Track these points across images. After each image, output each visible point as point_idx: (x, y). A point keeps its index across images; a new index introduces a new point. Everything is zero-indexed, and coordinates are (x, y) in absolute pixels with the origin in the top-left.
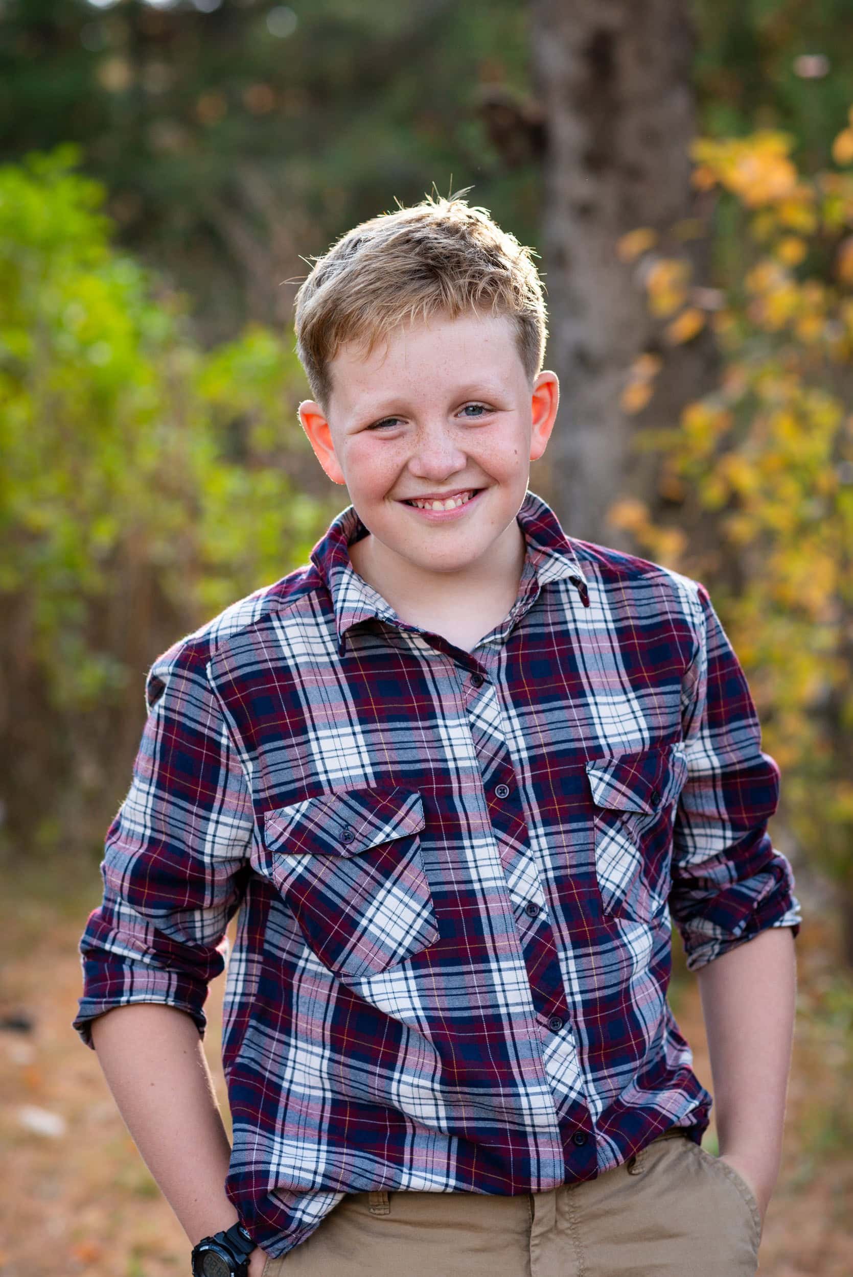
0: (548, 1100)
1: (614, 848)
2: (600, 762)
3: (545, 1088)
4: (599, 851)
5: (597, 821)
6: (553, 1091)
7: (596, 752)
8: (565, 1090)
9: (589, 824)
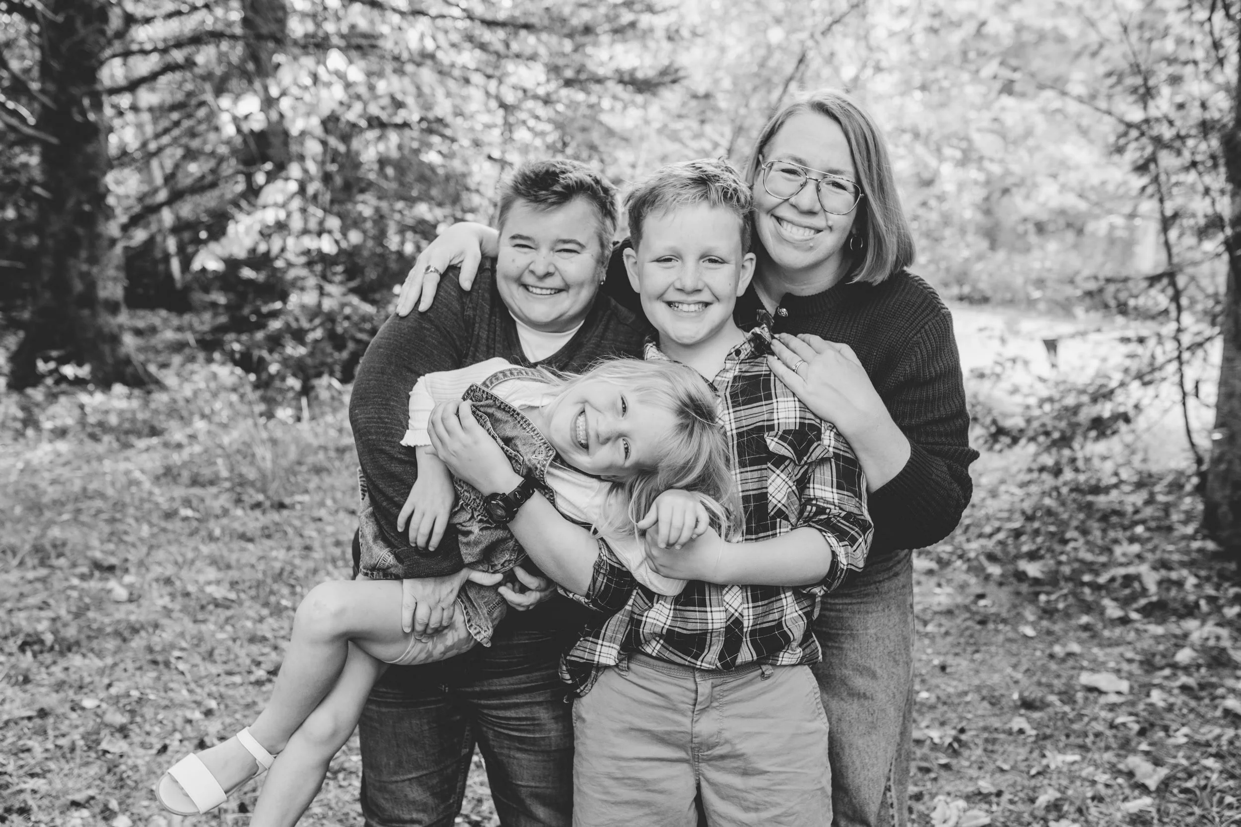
0: (723, 615)
1: (779, 481)
2: (773, 433)
3: (722, 609)
4: (770, 481)
5: (769, 465)
6: (726, 610)
7: (771, 428)
8: (733, 611)
9: (764, 466)
